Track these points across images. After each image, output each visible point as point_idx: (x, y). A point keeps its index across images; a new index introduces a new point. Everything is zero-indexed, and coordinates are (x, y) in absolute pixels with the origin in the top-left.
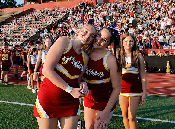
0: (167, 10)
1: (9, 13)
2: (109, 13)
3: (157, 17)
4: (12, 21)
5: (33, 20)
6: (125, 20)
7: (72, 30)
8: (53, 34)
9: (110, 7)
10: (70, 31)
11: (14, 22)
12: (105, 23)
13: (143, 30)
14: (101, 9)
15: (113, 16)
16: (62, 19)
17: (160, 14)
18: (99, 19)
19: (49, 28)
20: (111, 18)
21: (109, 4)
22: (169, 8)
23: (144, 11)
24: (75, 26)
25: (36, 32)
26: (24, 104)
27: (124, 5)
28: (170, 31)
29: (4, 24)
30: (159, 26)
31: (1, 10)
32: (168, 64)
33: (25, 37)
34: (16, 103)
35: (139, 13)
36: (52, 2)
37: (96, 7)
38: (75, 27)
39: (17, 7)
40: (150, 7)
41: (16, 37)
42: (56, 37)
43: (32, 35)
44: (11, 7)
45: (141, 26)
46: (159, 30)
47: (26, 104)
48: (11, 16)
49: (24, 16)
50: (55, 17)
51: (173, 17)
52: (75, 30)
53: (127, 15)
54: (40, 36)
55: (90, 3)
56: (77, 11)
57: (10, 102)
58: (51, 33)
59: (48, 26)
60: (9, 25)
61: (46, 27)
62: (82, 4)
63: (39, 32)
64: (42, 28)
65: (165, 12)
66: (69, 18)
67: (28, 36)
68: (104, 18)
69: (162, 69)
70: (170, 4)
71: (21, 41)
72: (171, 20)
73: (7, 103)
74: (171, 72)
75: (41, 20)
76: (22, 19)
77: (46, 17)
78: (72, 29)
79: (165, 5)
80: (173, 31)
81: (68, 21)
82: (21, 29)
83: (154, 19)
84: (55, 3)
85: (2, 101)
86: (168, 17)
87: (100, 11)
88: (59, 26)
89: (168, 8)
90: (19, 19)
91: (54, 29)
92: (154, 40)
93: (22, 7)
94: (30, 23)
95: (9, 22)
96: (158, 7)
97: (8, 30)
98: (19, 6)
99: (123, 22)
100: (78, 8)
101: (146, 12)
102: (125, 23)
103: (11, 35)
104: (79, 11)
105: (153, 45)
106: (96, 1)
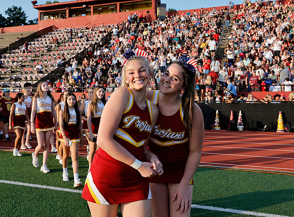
0: (274, 26)
1: (15, 35)
2: (176, 33)
3: (257, 38)
5: (53, 45)
7: (118, 60)
8: (86, 67)
9: (178, 22)
10: (115, 62)
11: (22, 49)
12: (172, 48)
14: (164, 25)
15: (183, 37)
16: (101, 43)
17: (262, 33)
18: (160, 43)
19: (79, 58)
21: (177, 17)
22: (277, 22)
24: (122, 54)
25: (58, 65)
27: (201, 19)
29: (6, 53)
30: (261, 53)
31: (2, 30)
33: (41, 72)
35: (226, 31)
36: (85, 15)
37: (156, 23)
38: (122, 56)
39: (28, 24)
41: (26, 73)
42: (90, 72)
43: (52, 69)
44: (18, 25)
48: (18, 38)
49: (40, 39)
50: (89, 39)
52: (122, 61)
53: (207, 35)
55: (146, 16)
56: (124, 30)
58: (83, 66)
59: (79, 54)
60: (14, 53)
61: (75, 56)
62: (133, 19)
64: (68, 57)
65: (271, 29)
66: (112, 41)
67: (46, 70)
68: (170, 41)
71: (34, 79)
75: (67, 44)
76: (35, 44)
77: (74, 40)
78: (117, 58)
80: (285, 60)
81: (111, 46)
82: (34, 60)
83: (253, 41)
84: (88, 17)
87: (163, 29)
88: (95, 54)
89: (275, 22)
90: (31, 44)
91: (87, 59)
93: (36, 24)
94: (49, 50)
95: (15, 49)
97: (13, 62)
98: (31, 22)
100: (127, 25)
101: (239, 30)
102: (204, 48)
103: (18, 70)
104: (128, 29)
106: (156, 12)
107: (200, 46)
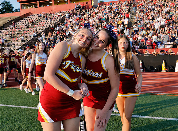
0: (161, 10)
1: (6, 18)
2: (104, 15)
3: (151, 18)
4: (10, 26)
6: (121, 22)
7: (69, 33)
8: (50, 37)
9: (105, 9)
10: (67, 34)
11: (11, 27)
12: (101, 25)
13: (138, 30)
14: (96, 11)
15: (108, 18)
16: (59, 22)
17: (154, 15)
18: (94, 21)
19: (46, 32)
20: (107, 20)
21: (104, 6)
22: (163, 8)
23: (139, 12)
24: (71, 28)
25: (34, 36)
26: (24, 107)
27: (118, 7)
28: (165, 31)
29: (2, 29)
30: (153, 26)
32: (164, 62)
33: (23, 41)
34: (17, 106)
35: (133, 14)
36: (49, 5)
37: (92, 10)
38: (72, 30)
39: (14, 12)
40: (144, 8)
41: (14, 41)
42: (53, 40)
43: (30, 38)
44: (8, 13)
45: (136, 26)
46: (153, 30)
47: (27, 107)
48: (9, 20)
49: (22, 21)
50: (52, 20)
51: (166, 17)
52: (72, 33)
53: (122, 16)
54: (37, 39)
55: (85, 6)
56: (73, 14)
57: (11, 106)
58: (48, 36)
59: (46, 29)
60: (6, 30)
61: (43, 30)
62: (78, 7)
63: (37, 36)
64: (39, 31)
65: (159, 12)
66: (66, 21)
67: (26, 40)
68: (100, 20)
69: (158, 68)
70: (164, 5)
71: (19, 45)
72: (164, 20)
73: (8, 107)
74: (167, 70)
75: (38, 24)
76: (19, 24)
77: (43, 21)
78: (69, 31)
79: (158, 5)
80: (167, 30)
81: (65, 24)
82: (19, 34)
83: (149, 19)
84: (51, 6)
85: (3, 105)
86: (162, 17)
87: (96, 13)
88: (56, 29)
89: (161, 8)
90: (16, 24)
91: (51, 32)
92: (149, 40)
93: (19, 11)
94: (28, 27)
95: (7, 27)
96: (152, 7)
97: (6, 35)
98: (16, 11)
99: (119, 23)
100: (74, 11)
101: (141, 13)
102: (120, 24)
103: (9, 40)
104: (75, 14)
105: (148, 45)
106: (92, 3)
107: (118, 23)
